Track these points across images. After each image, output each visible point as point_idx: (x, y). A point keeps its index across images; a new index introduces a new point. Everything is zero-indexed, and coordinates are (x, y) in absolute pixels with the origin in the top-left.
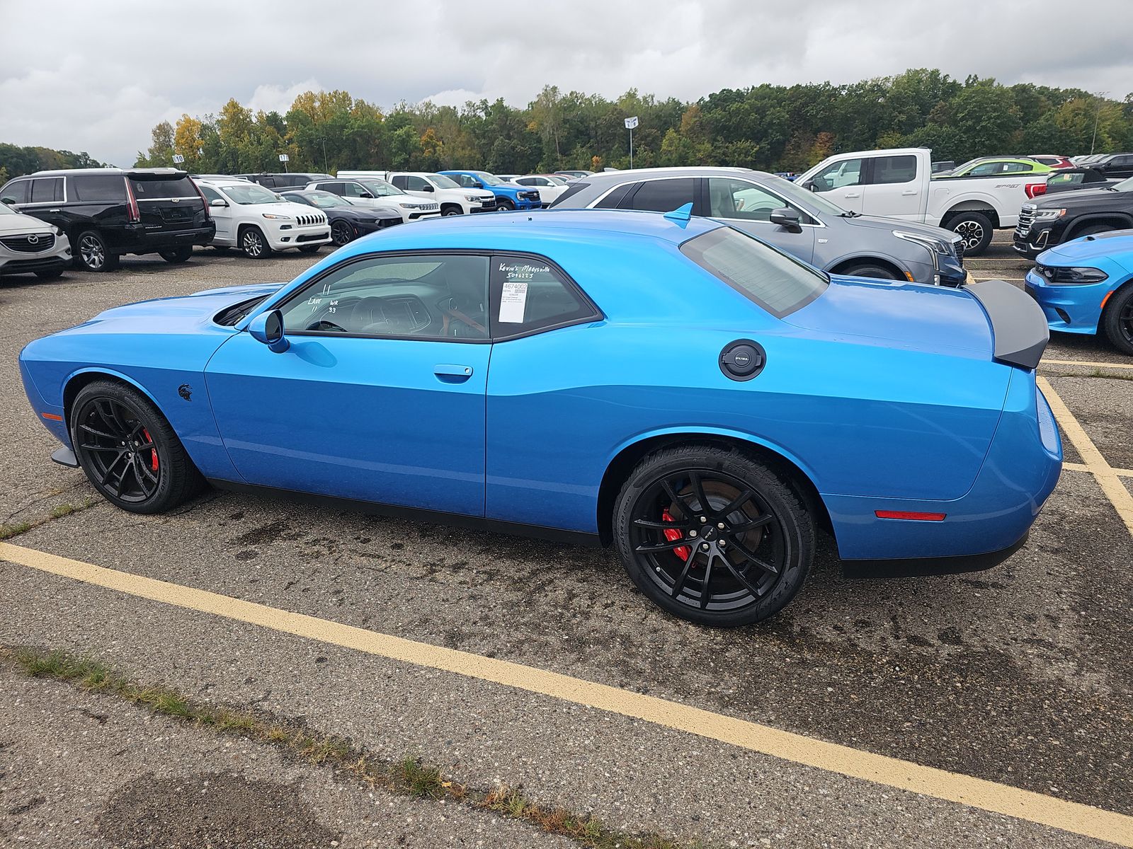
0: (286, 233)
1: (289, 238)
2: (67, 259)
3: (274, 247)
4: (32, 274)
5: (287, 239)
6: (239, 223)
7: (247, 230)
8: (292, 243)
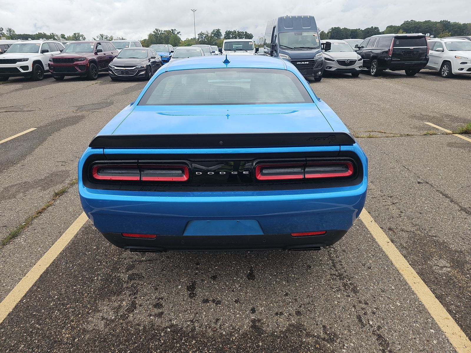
0: (462, 66)
1: (463, 69)
2: (358, 70)
3: (454, 72)
4: (350, 74)
5: (462, 69)
6: (444, 60)
7: (447, 63)
8: (464, 71)
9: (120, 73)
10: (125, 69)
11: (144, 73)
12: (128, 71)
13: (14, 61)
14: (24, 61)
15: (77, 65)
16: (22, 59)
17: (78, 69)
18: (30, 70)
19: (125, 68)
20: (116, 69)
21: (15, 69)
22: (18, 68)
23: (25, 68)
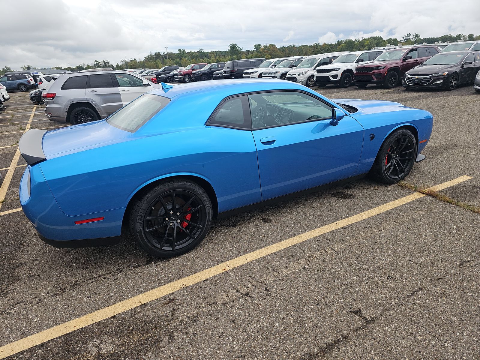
9: (412, 82)
10: (418, 78)
11: (441, 82)
12: (421, 79)
13: (328, 71)
14: (337, 70)
15: (374, 74)
16: (334, 69)
17: (374, 77)
18: (339, 78)
19: (418, 76)
20: (409, 78)
21: (328, 78)
22: (330, 77)
23: (335, 76)
